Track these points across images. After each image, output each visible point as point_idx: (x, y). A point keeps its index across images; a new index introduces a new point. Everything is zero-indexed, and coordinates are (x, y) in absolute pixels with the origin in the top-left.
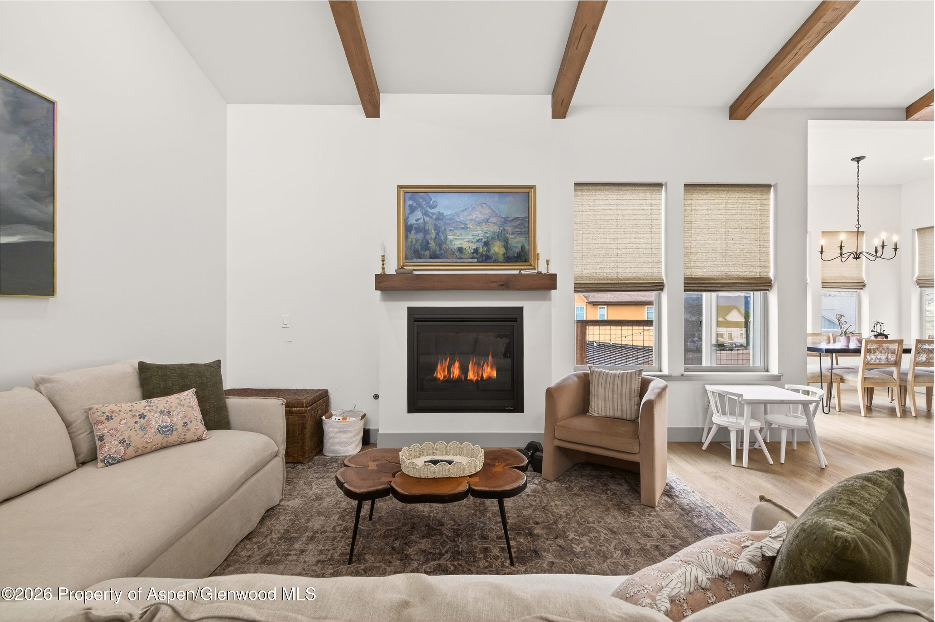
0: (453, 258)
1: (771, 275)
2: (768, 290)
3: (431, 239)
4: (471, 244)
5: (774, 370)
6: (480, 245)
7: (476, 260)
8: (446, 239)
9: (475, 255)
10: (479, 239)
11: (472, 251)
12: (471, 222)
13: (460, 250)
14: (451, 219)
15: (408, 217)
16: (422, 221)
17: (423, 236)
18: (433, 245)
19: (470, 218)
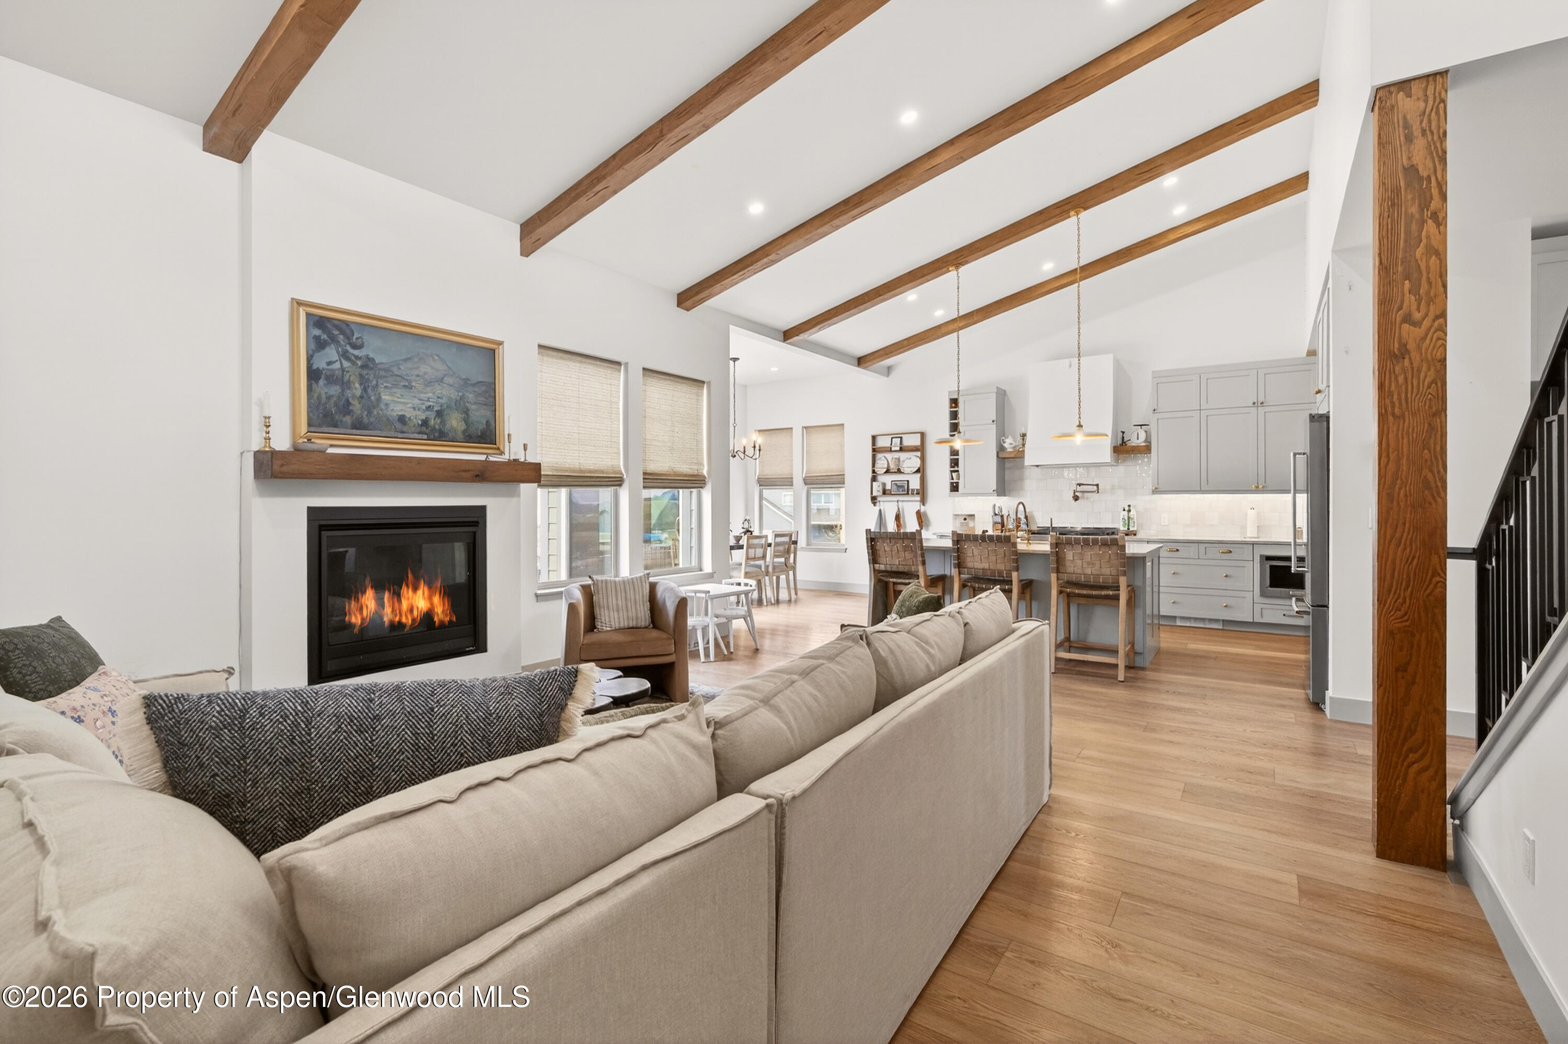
0: (390, 430)
1: (705, 472)
2: (701, 487)
3: (354, 396)
4: (418, 413)
5: (708, 568)
6: (431, 415)
7: (426, 437)
8: (379, 399)
9: (424, 429)
10: (430, 406)
11: (420, 423)
12: (417, 378)
13: (402, 419)
14: (386, 370)
15: (312, 356)
16: (337, 366)
17: (340, 390)
18: (356, 406)
19: (416, 372)
